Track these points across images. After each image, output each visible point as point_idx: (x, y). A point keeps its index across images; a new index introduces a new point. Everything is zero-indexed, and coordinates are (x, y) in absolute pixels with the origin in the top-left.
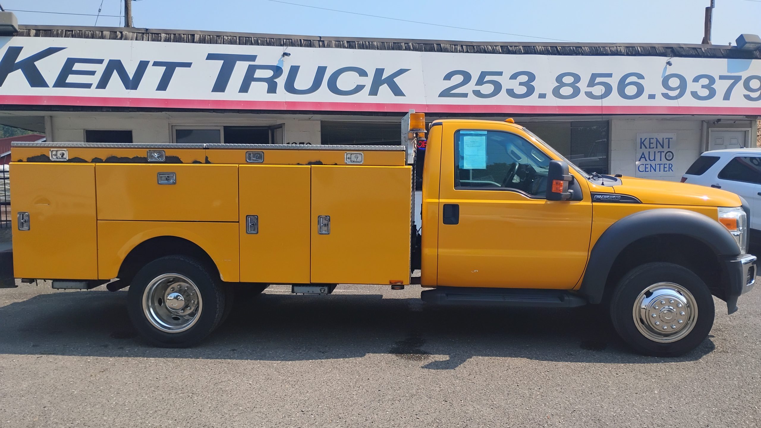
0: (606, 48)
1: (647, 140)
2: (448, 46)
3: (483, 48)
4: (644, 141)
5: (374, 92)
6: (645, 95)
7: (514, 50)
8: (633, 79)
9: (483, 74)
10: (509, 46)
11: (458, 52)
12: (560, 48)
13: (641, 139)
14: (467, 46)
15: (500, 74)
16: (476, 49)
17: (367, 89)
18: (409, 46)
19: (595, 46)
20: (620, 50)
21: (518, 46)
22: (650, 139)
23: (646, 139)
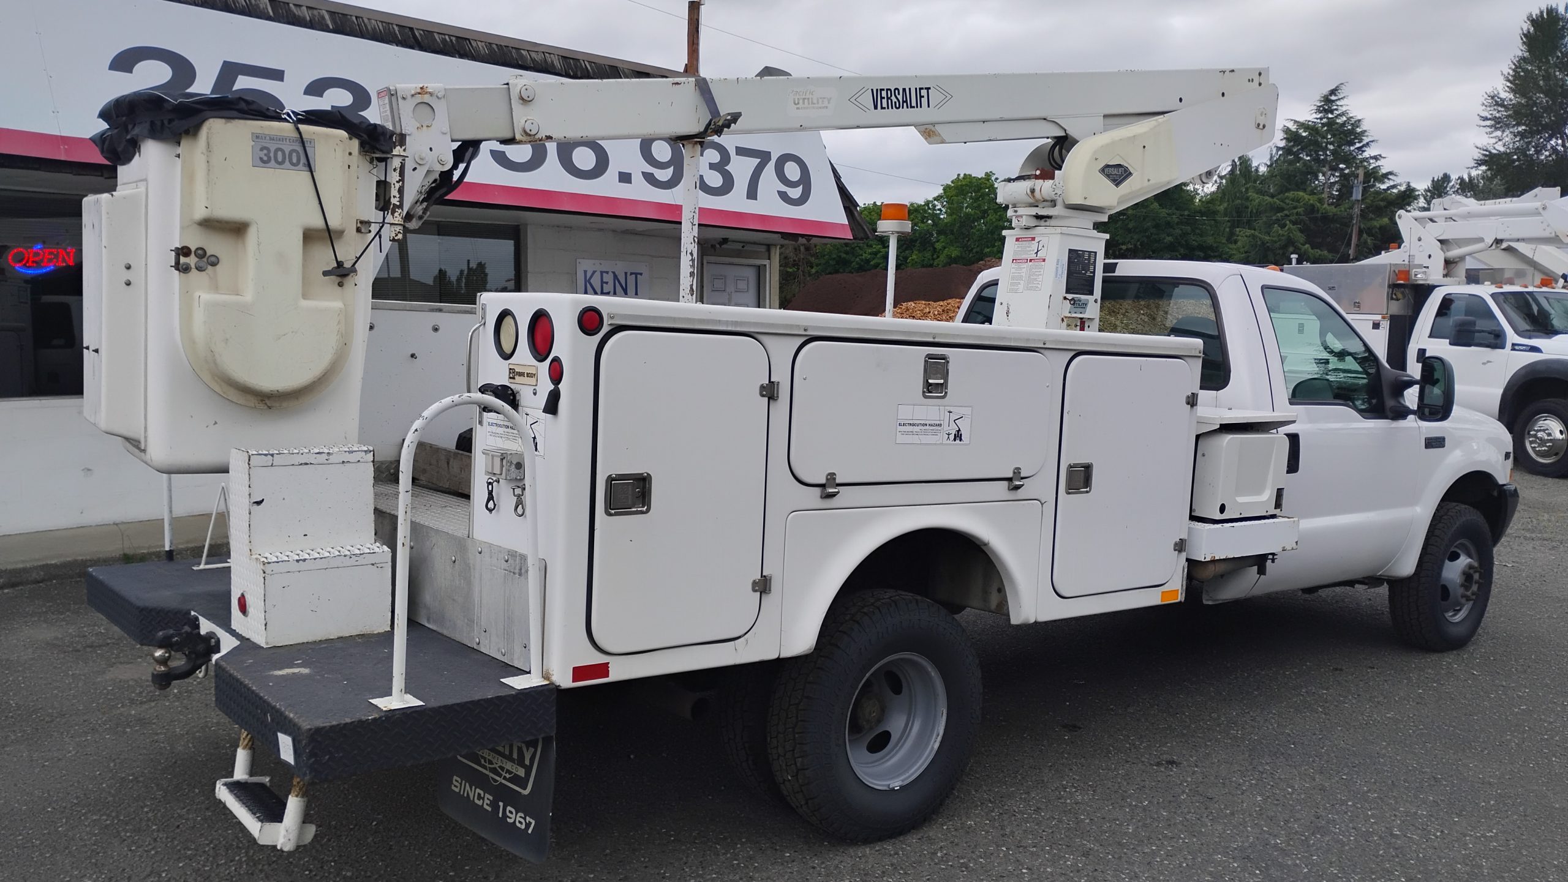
0: (522, 51)
1: (597, 275)
4: (591, 277)
6: (612, 172)
7: (308, 18)
9: (233, 69)
10: (291, 5)
12: (420, 34)
13: (585, 272)
15: (277, 75)
19: (499, 43)
20: (552, 62)
21: (316, 9)
22: (602, 273)
23: (594, 272)
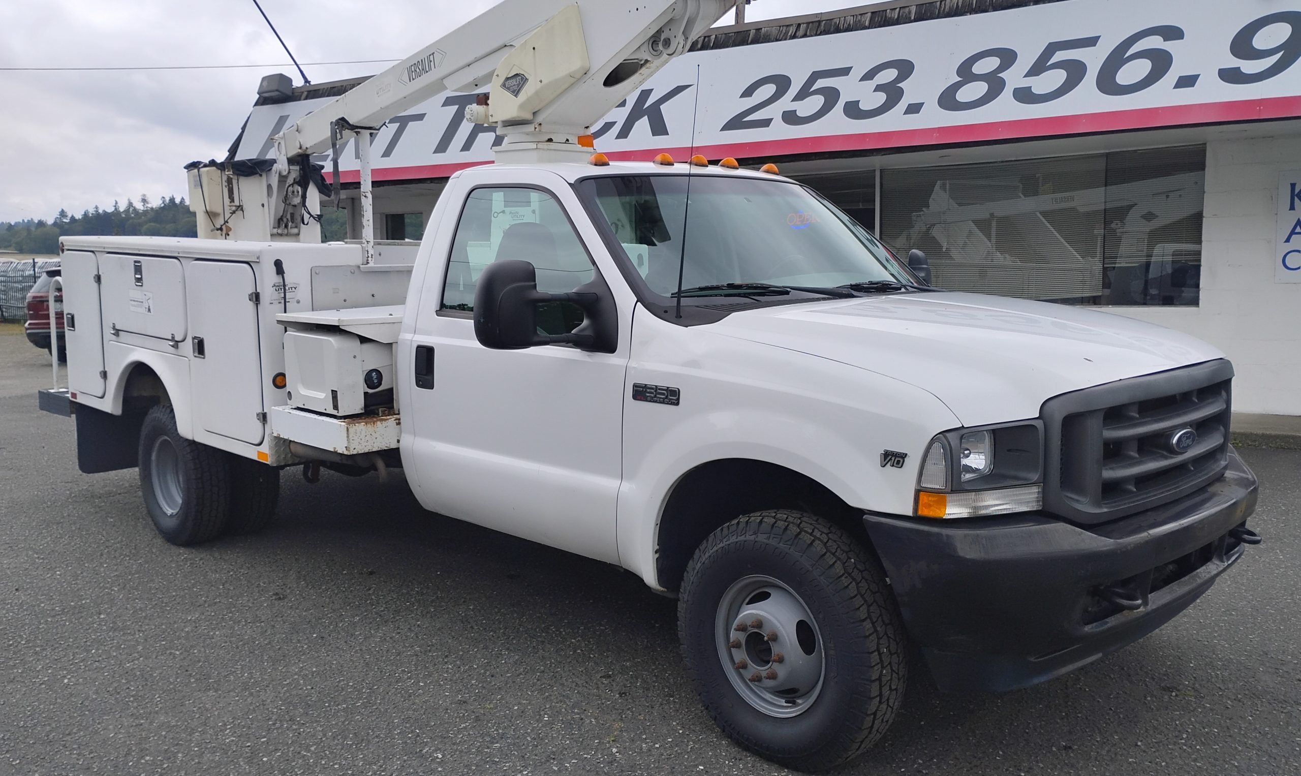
2: (774, 31)
3: (836, 23)
5: (624, 133)
6: (1171, 77)
7: (896, 17)
8: (1155, 42)
9: (816, 76)
11: (788, 37)
13: (1293, 186)
14: (808, 23)
15: (845, 71)
16: (822, 27)
17: (616, 130)
18: (709, 41)
21: (908, 7)
